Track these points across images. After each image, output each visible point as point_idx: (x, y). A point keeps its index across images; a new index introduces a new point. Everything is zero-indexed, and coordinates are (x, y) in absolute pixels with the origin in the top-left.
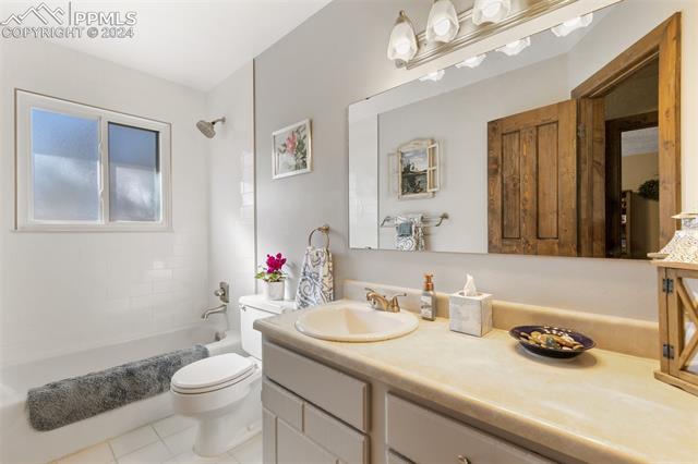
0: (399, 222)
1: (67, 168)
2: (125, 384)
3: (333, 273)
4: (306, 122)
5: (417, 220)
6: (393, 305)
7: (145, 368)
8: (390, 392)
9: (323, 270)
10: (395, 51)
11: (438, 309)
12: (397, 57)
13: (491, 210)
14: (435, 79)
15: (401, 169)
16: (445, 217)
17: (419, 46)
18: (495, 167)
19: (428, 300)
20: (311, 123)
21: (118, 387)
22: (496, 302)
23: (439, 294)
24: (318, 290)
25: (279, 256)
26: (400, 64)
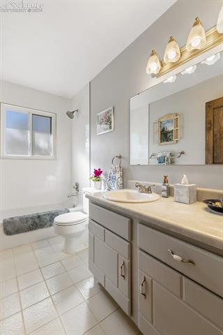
0: (159, 156)
1: (16, 133)
2: (37, 221)
3: (123, 177)
4: (111, 108)
5: (168, 155)
6: (149, 190)
7: (44, 215)
8: (140, 223)
9: (118, 175)
10: (150, 69)
11: (170, 192)
12: (151, 72)
13: (207, 149)
14: (171, 82)
15: (160, 130)
16: (182, 153)
17: (162, 65)
18: (210, 126)
19: (165, 188)
20: (114, 109)
21: (34, 222)
22: (198, 189)
23: (170, 185)
24: (115, 184)
25: (99, 170)
26: (153, 76)
